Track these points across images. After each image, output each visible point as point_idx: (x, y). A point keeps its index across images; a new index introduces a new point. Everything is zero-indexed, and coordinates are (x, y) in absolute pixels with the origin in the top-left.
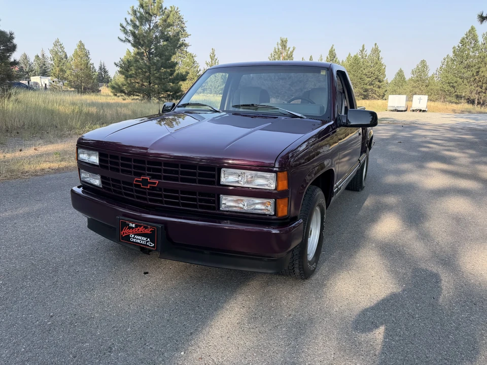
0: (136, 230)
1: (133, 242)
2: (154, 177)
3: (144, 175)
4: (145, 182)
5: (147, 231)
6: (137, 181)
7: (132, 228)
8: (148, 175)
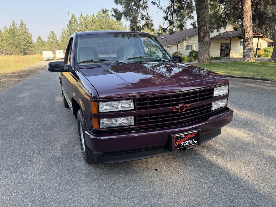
0: (185, 138)
1: (184, 146)
2: (186, 103)
3: (180, 103)
4: (182, 108)
5: (192, 136)
6: (176, 109)
7: (183, 138)
8: (183, 103)
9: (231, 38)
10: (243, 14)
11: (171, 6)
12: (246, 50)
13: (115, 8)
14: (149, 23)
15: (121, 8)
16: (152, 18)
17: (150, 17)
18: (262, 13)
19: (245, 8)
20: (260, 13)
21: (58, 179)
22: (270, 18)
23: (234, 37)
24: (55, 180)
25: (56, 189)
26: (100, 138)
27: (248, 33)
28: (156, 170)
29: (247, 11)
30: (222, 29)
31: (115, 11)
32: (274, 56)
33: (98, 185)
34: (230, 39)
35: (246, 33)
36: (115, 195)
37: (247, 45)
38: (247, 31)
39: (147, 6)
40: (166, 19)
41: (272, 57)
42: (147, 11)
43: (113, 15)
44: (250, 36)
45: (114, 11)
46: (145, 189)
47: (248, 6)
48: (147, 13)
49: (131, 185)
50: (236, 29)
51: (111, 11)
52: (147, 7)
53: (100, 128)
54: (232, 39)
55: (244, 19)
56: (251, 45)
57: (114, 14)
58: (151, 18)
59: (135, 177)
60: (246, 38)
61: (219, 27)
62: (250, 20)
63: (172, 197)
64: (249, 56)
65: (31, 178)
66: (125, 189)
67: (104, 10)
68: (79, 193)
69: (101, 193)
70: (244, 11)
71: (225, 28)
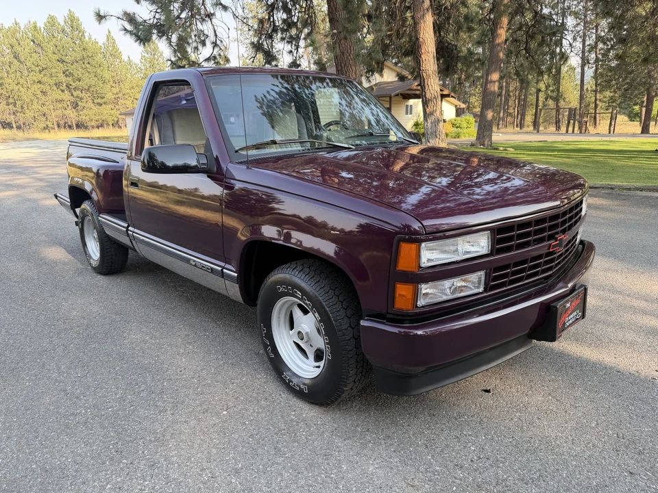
0: (570, 309)
1: (567, 326)
4: (561, 243)
5: (577, 302)
6: (553, 247)
8: (561, 232)
9: (390, 97)
10: (419, 47)
11: (269, 18)
12: (429, 123)
13: (130, 11)
14: (220, 55)
15: (146, 12)
16: (226, 41)
17: (221, 41)
18: (450, 46)
19: (422, 34)
20: (447, 47)
21: (280, 460)
22: (465, 58)
23: (397, 95)
24: (273, 464)
25: (301, 487)
26: (415, 332)
27: (430, 87)
28: (488, 391)
29: (426, 40)
30: (377, 75)
31: (131, 18)
32: (481, 136)
33: (394, 451)
34: (388, 99)
35: (427, 87)
36: (457, 466)
37: (432, 114)
38: (429, 84)
39: (212, 12)
40: (257, 47)
41: (478, 138)
42: (213, 25)
43: (125, 30)
44: (436, 94)
45: (127, 18)
46: (505, 436)
47: (427, 29)
48: (215, 31)
49: (470, 435)
50: (402, 78)
51: (121, 17)
52: (213, 14)
53: (417, 307)
54: (393, 99)
55: (422, 56)
56: (438, 112)
57: (129, 27)
58: (224, 43)
59: (460, 415)
60: (427, 96)
61: (371, 71)
62: (432, 60)
63: (573, 440)
64: (436, 136)
65: (201, 475)
66: (465, 447)
67: (102, 13)
68: (371, 482)
69: (422, 469)
70: (421, 40)
71: (382, 75)
